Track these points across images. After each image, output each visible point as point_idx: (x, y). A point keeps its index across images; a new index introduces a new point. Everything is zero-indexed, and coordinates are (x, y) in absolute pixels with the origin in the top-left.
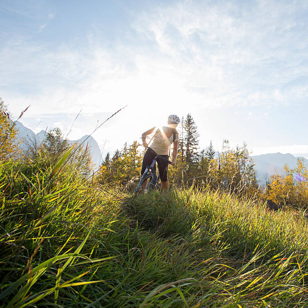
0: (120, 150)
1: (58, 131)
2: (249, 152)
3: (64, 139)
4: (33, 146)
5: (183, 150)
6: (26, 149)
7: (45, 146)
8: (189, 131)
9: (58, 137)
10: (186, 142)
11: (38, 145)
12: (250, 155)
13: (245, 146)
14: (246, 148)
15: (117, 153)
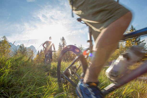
0: (42, 49)
1: (23, 45)
2: (83, 47)
3: (25, 47)
4: (16, 50)
5: (62, 48)
6: (14, 51)
7: (19, 49)
8: (63, 42)
9: (23, 47)
10: (62, 46)
11: (17, 50)
12: (83, 48)
13: (81, 46)
14: (82, 46)
15: (41, 50)
